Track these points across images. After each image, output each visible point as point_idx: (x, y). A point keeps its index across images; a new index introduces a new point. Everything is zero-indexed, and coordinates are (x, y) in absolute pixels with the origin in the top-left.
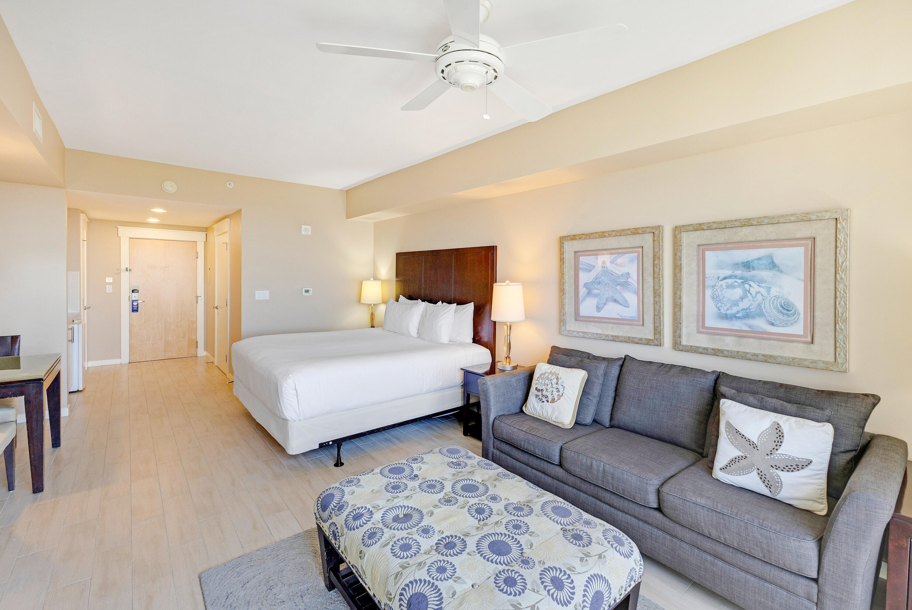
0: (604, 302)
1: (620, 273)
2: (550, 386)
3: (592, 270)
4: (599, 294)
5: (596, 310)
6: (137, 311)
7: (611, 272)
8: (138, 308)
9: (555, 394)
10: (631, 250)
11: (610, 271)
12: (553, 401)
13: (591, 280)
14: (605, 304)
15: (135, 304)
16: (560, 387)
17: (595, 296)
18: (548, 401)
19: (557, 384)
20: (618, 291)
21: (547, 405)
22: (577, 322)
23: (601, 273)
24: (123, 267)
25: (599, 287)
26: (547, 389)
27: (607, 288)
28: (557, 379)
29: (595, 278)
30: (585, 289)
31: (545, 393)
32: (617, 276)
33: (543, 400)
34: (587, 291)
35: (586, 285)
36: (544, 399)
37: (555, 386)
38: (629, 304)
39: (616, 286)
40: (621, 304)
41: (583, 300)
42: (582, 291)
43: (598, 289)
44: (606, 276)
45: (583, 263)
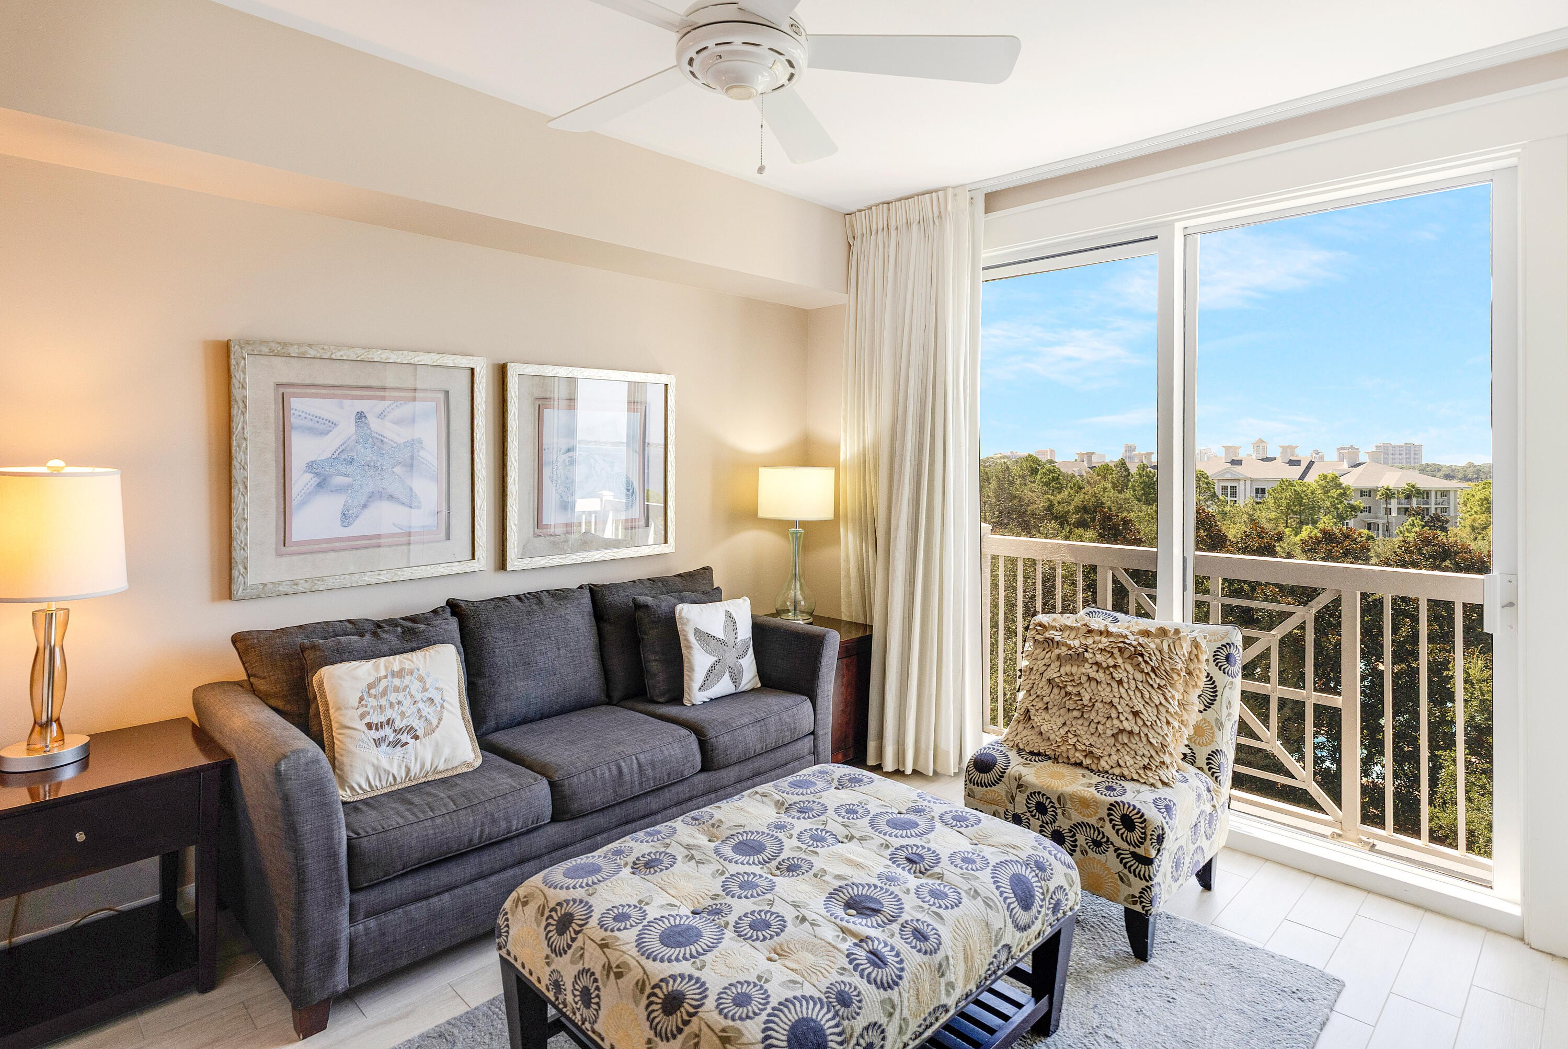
0: (361, 504)
1: (401, 441)
3: (329, 432)
4: (350, 486)
5: (338, 523)
7: (380, 437)
11: (377, 436)
13: (327, 455)
14: (363, 508)
17: (341, 489)
18: (416, 737)
20: (396, 477)
22: (284, 560)
23: (354, 437)
25: (350, 469)
27: (371, 473)
29: (339, 450)
30: (309, 476)
32: (395, 445)
34: (316, 480)
35: (312, 467)
38: (418, 501)
39: (393, 467)
40: (399, 502)
41: (303, 503)
42: (300, 481)
43: (347, 475)
44: (367, 446)
45: (300, 413)
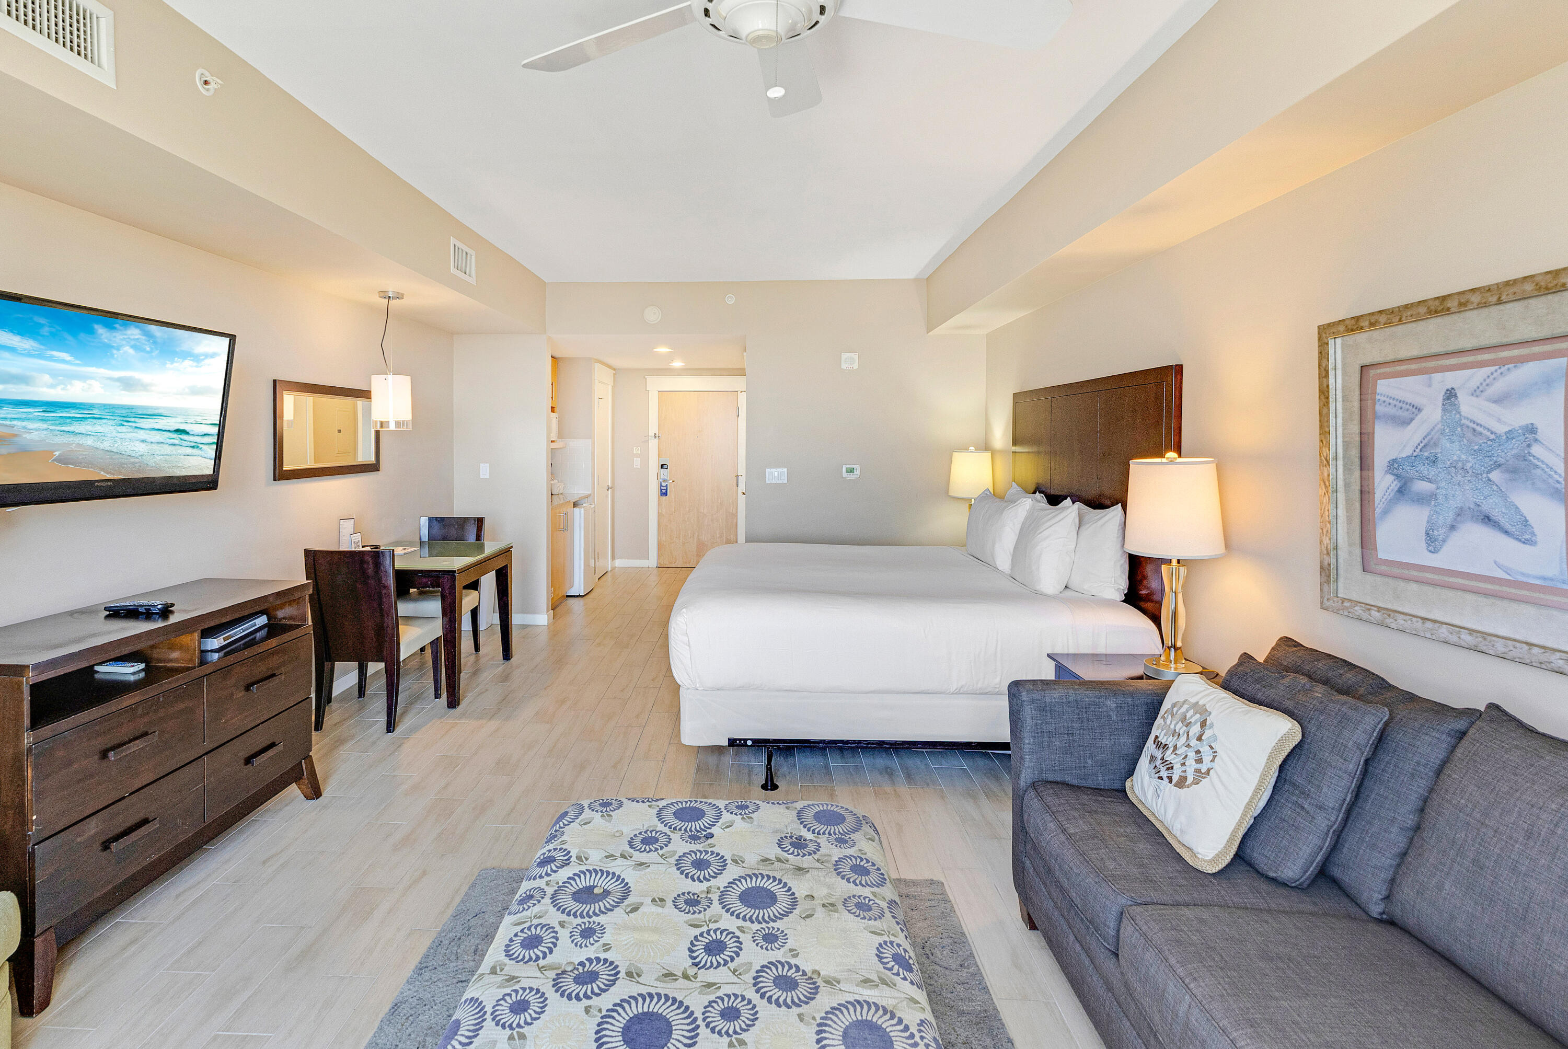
0: (1449, 521)
1: (1501, 429)
2: (1183, 739)
3: (1412, 420)
4: (1433, 496)
5: (1424, 545)
6: (666, 494)
7: (1471, 425)
8: (666, 491)
9: (1191, 764)
10: (1548, 348)
11: (1468, 423)
12: (1182, 783)
13: (1408, 452)
14: (1453, 528)
15: (664, 484)
16: (1205, 749)
17: (1422, 500)
18: (1170, 779)
19: (1199, 739)
20: (1495, 488)
21: (1168, 787)
22: (1369, 577)
23: (1439, 426)
24: (651, 433)
25: (1432, 472)
26: (1175, 747)
27: (1459, 478)
28: (1203, 724)
29: (1422, 445)
30: (1390, 478)
31: (1169, 756)
32: (1492, 437)
33: (1161, 774)
34: (1396, 485)
35: (1393, 466)
36: (1164, 774)
37: (1193, 742)
38: (1533, 534)
39: (1489, 472)
40: (1506, 532)
41: (1386, 512)
42: (1383, 484)
43: (1430, 481)
44: (1454, 438)
45: (1385, 399)
